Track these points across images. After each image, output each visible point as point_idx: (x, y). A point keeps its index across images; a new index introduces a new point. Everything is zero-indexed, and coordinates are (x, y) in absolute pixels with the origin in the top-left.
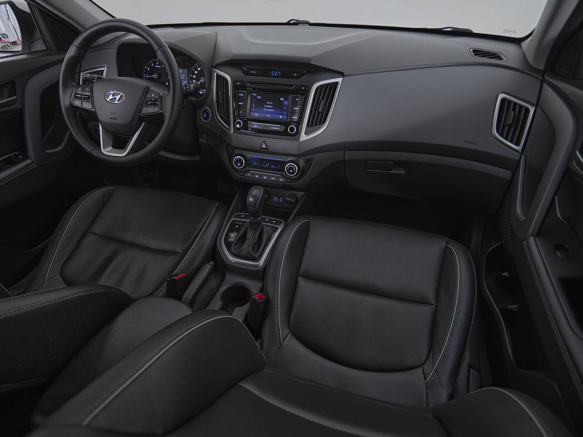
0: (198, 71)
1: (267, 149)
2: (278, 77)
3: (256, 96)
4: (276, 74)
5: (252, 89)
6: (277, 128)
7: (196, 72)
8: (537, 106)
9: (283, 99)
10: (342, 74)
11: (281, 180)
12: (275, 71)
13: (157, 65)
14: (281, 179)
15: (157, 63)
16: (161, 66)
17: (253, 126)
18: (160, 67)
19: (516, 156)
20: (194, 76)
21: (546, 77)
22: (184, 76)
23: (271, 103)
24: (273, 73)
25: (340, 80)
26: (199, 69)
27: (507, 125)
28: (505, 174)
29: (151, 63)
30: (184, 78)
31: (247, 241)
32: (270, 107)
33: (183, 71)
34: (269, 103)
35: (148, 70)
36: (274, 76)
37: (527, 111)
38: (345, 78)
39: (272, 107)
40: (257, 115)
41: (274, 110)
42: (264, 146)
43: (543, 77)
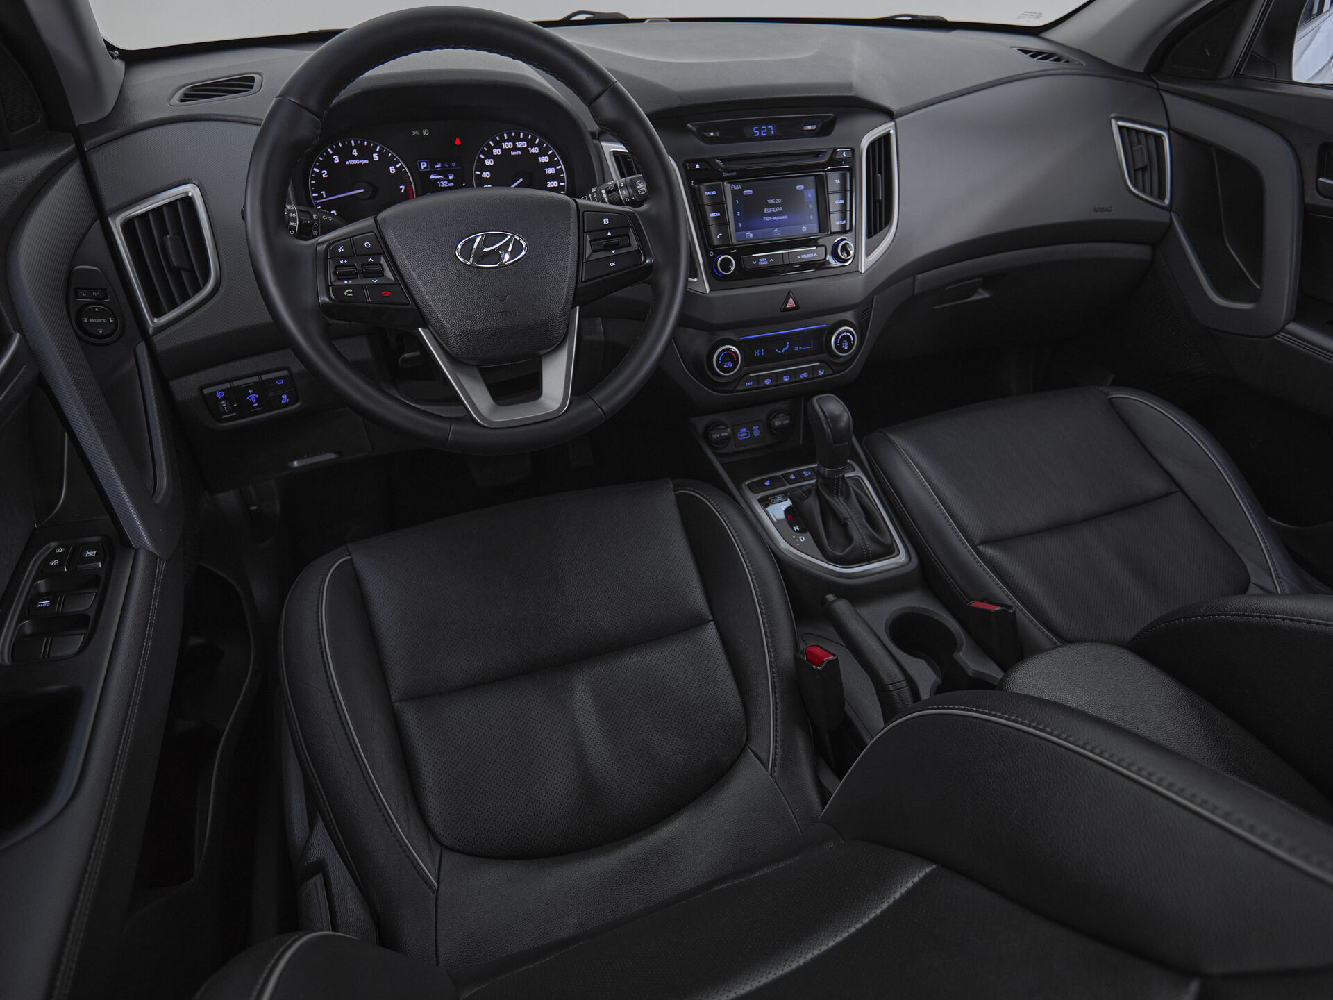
0: (495, 157)
1: (797, 308)
2: (768, 138)
3: (740, 191)
4: (764, 133)
5: (735, 174)
6: (812, 255)
7: (489, 162)
8: (1169, 129)
9: (802, 187)
10: (890, 115)
11: (821, 373)
12: (760, 123)
13: (354, 158)
14: (820, 371)
15: (355, 152)
16: (371, 159)
17: (757, 263)
18: (367, 161)
19: (1163, 217)
20: (486, 175)
21: (1159, 82)
22: (451, 177)
23: (779, 201)
24: (756, 130)
25: (888, 127)
26: (497, 152)
27: (1139, 169)
28: (1137, 252)
29: (333, 154)
30: (452, 184)
31: (850, 523)
32: (777, 210)
33: (446, 165)
34: (772, 201)
35: (324, 176)
36: (761, 138)
37: (1158, 138)
38: (898, 120)
39: (781, 209)
40: (751, 236)
41: (786, 217)
42: (791, 304)
43: (1157, 84)
